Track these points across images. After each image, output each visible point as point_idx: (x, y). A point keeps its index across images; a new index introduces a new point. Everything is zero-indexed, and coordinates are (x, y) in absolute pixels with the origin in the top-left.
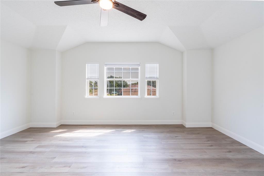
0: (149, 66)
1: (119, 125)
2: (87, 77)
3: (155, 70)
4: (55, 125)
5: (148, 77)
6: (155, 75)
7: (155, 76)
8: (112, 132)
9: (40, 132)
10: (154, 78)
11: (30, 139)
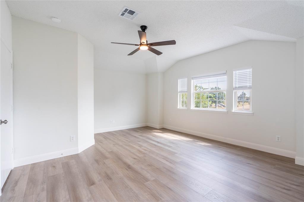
0: (238, 73)
1: (206, 138)
2: (179, 91)
3: (247, 77)
4: (158, 126)
5: (237, 87)
6: (248, 83)
7: (248, 85)
8: (190, 141)
9: (149, 129)
10: (246, 87)
11: (140, 131)
